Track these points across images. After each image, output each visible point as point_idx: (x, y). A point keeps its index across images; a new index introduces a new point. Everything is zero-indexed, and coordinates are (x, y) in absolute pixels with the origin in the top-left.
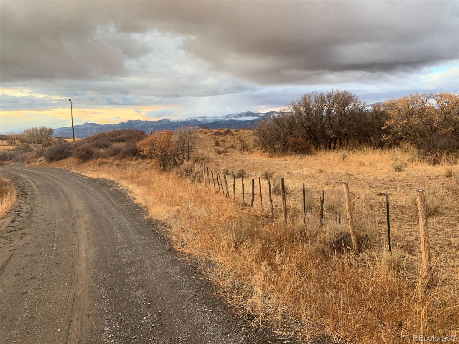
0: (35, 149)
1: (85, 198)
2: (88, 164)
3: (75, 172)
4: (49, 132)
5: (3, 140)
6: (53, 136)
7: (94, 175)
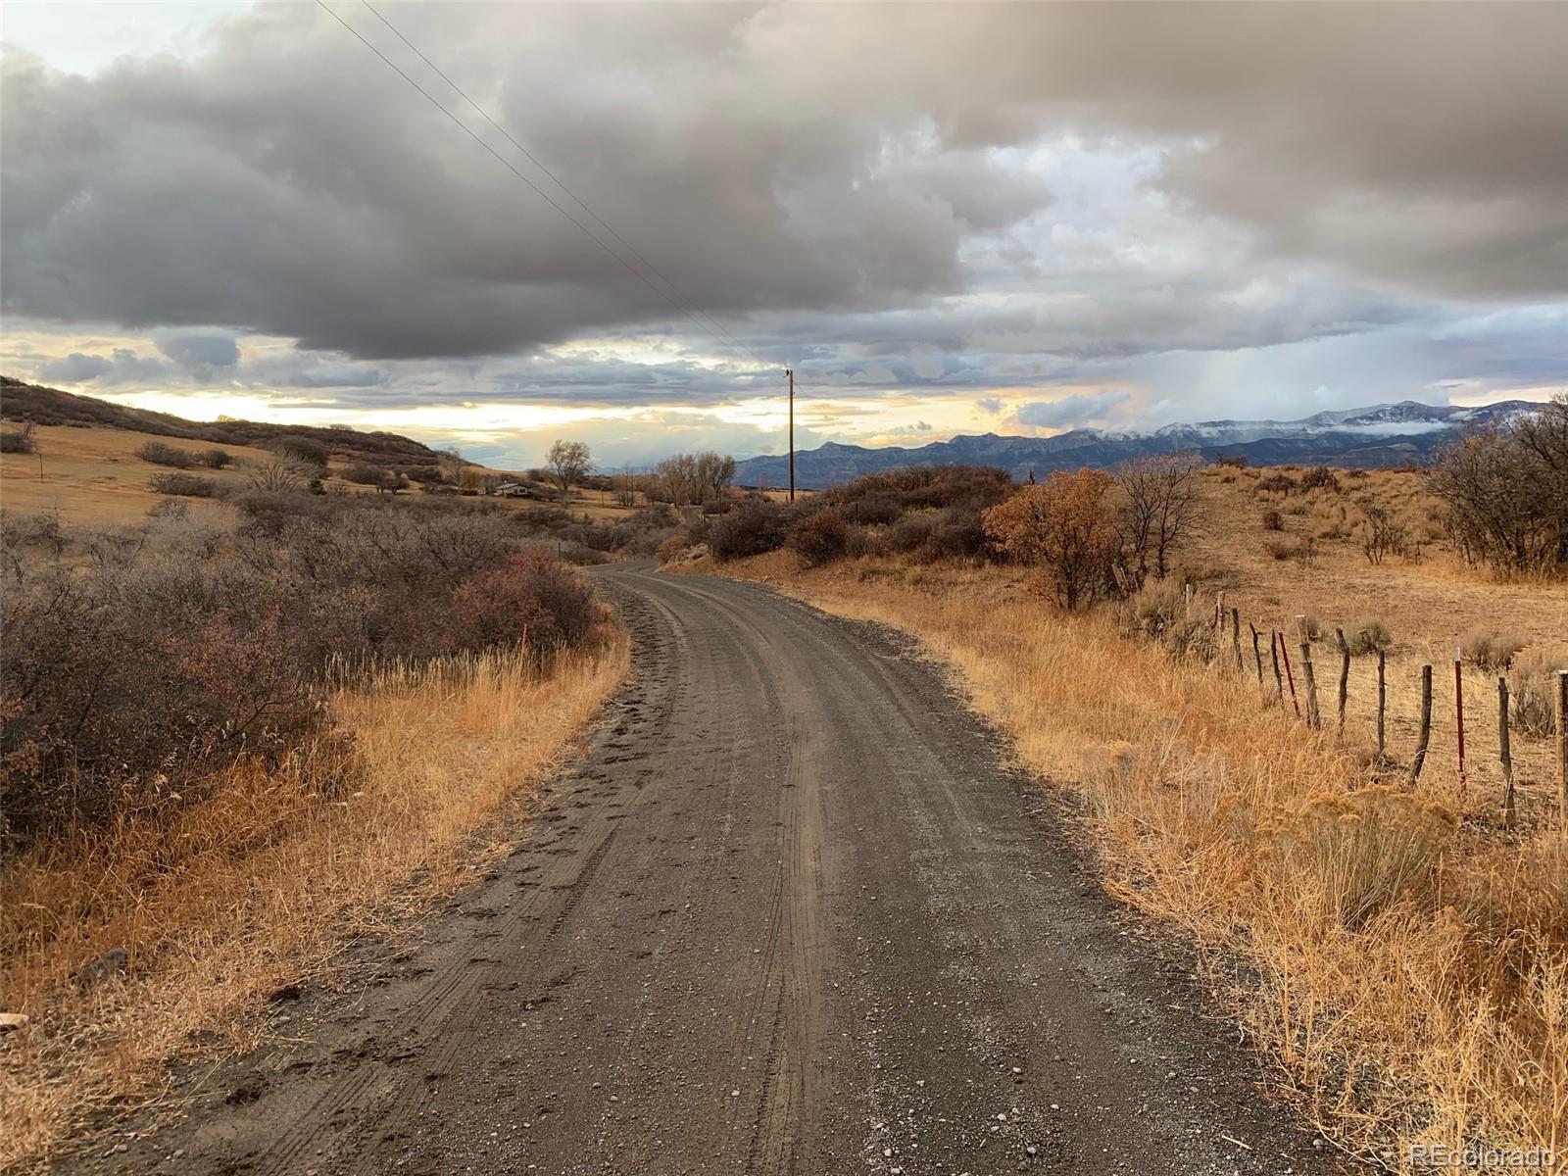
0: (682, 519)
1: (818, 679)
2: (828, 573)
3: (789, 595)
4: (723, 470)
5: (604, 490)
6: (732, 482)
7: (846, 610)
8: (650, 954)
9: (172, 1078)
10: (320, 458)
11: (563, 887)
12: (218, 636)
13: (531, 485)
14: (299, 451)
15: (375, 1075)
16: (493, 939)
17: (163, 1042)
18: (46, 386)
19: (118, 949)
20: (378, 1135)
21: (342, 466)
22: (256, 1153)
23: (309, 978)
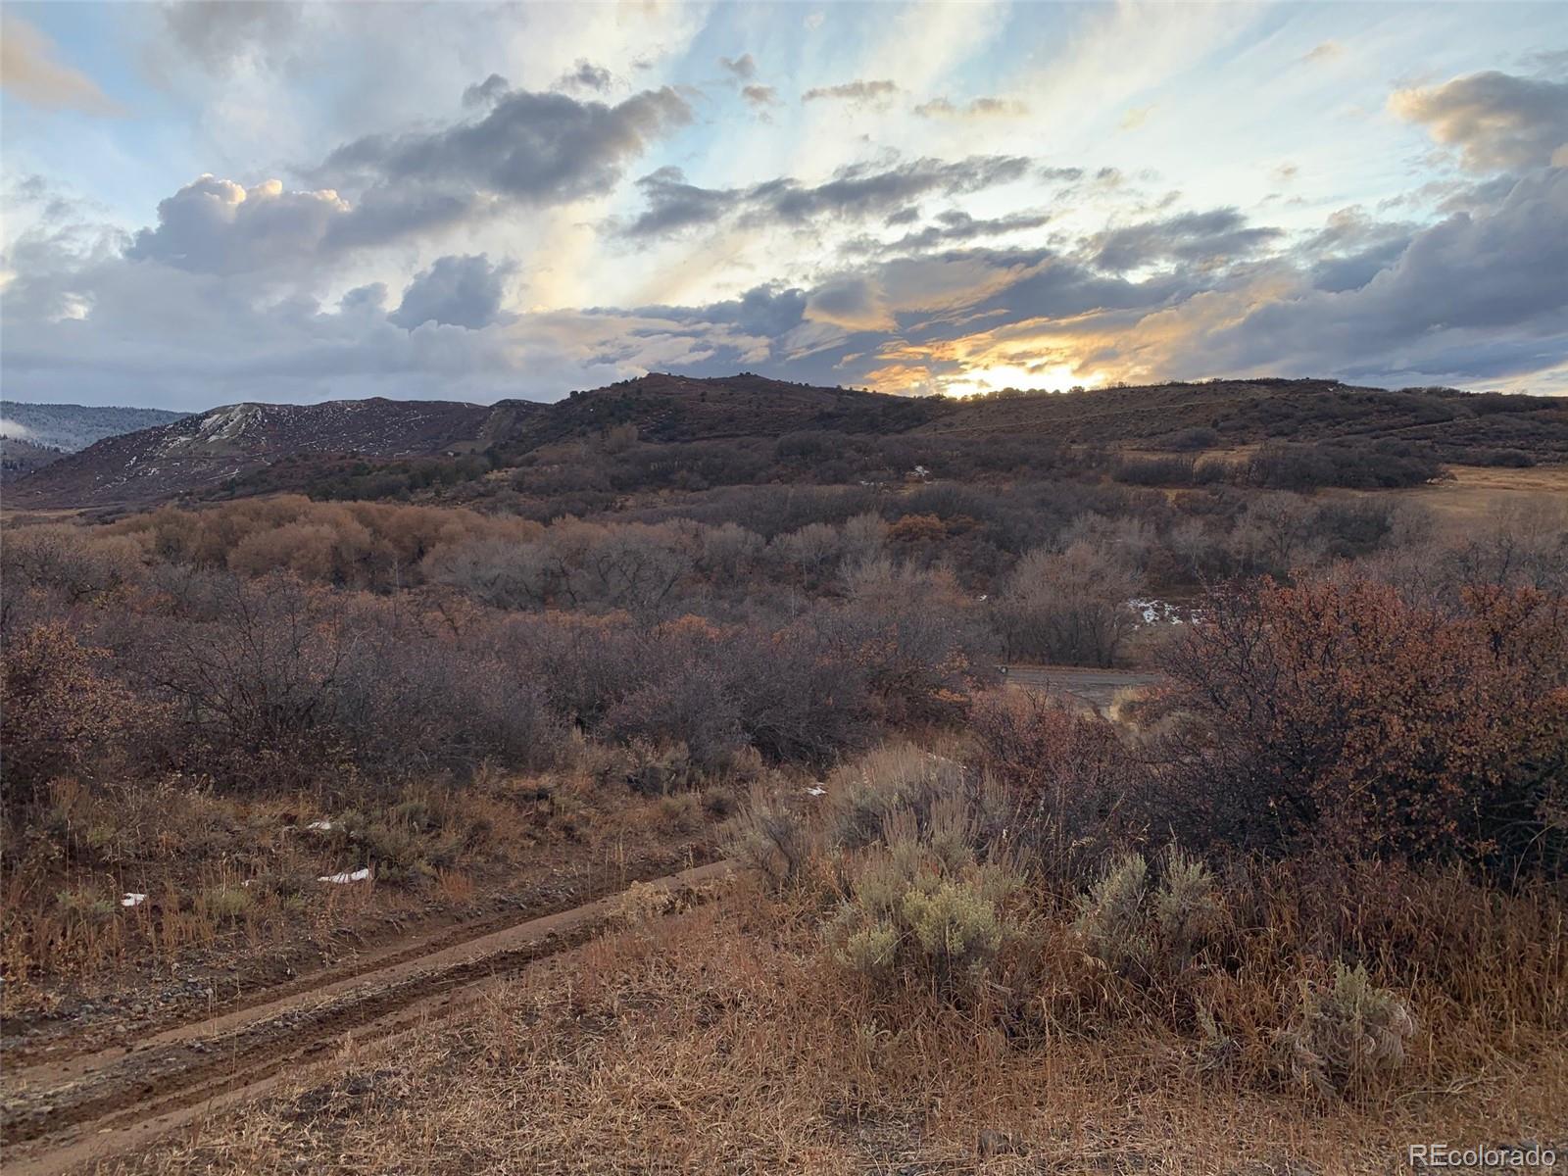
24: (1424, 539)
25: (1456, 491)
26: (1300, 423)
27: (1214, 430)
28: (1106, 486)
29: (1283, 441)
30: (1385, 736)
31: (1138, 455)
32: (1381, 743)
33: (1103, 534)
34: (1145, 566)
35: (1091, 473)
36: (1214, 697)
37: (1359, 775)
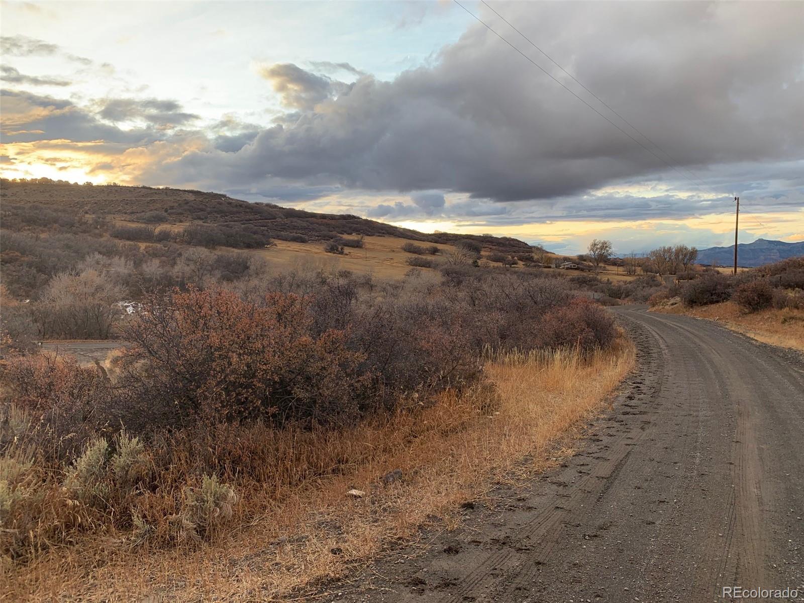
0: (664, 282)
1: (754, 380)
2: (759, 317)
3: (733, 329)
4: (690, 255)
5: (618, 266)
6: (695, 262)
7: (773, 340)
8: (654, 523)
9: (421, 534)
10: (477, 250)
11: (603, 478)
12: (436, 332)
13: (579, 263)
14: (469, 246)
15: (510, 555)
16: (566, 498)
17: (417, 517)
18: (369, 219)
19: (398, 470)
20: (514, 586)
21: (487, 254)
22: (458, 579)
23: (478, 500)
24: (263, 273)
25: (276, 251)
26: (209, 213)
27: (166, 214)
28: (106, 238)
29: (200, 222)
30: (230, 364)
31: (125, 223)
32: (228, 367)
33: (104, 266)
34: (127, 284)
35: (97, 231)
36: (149, 350)
37: (218, 384)
